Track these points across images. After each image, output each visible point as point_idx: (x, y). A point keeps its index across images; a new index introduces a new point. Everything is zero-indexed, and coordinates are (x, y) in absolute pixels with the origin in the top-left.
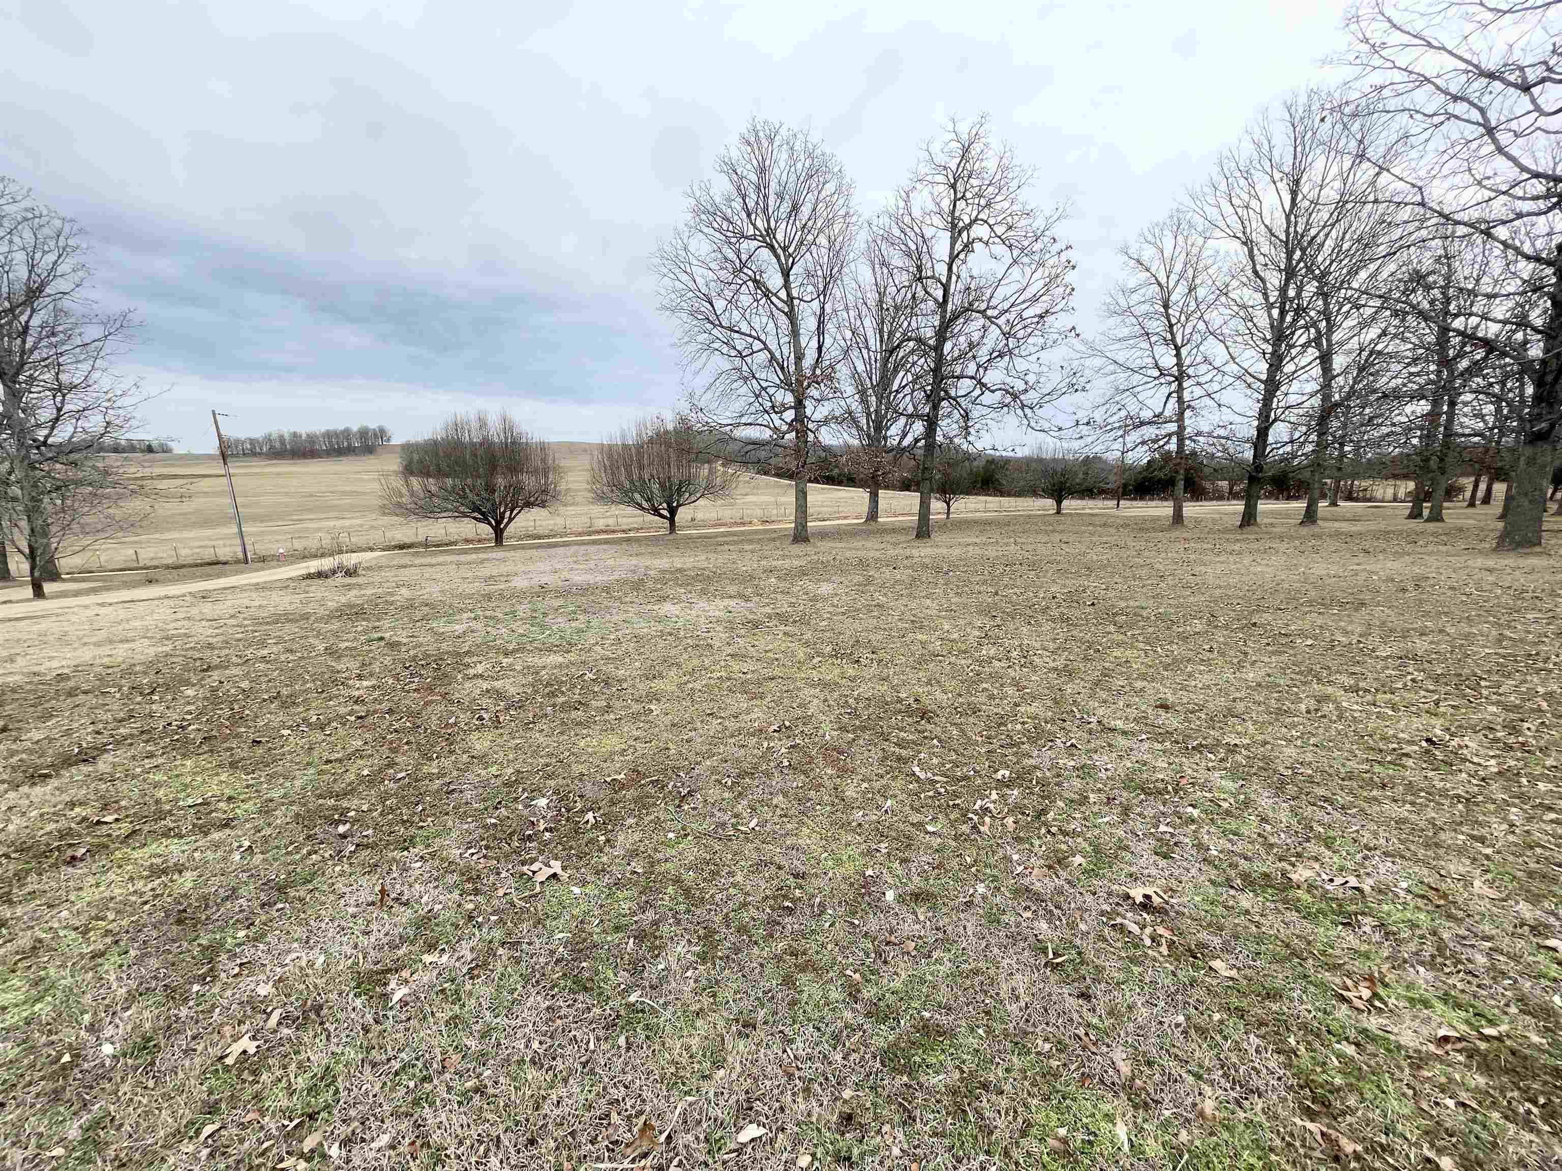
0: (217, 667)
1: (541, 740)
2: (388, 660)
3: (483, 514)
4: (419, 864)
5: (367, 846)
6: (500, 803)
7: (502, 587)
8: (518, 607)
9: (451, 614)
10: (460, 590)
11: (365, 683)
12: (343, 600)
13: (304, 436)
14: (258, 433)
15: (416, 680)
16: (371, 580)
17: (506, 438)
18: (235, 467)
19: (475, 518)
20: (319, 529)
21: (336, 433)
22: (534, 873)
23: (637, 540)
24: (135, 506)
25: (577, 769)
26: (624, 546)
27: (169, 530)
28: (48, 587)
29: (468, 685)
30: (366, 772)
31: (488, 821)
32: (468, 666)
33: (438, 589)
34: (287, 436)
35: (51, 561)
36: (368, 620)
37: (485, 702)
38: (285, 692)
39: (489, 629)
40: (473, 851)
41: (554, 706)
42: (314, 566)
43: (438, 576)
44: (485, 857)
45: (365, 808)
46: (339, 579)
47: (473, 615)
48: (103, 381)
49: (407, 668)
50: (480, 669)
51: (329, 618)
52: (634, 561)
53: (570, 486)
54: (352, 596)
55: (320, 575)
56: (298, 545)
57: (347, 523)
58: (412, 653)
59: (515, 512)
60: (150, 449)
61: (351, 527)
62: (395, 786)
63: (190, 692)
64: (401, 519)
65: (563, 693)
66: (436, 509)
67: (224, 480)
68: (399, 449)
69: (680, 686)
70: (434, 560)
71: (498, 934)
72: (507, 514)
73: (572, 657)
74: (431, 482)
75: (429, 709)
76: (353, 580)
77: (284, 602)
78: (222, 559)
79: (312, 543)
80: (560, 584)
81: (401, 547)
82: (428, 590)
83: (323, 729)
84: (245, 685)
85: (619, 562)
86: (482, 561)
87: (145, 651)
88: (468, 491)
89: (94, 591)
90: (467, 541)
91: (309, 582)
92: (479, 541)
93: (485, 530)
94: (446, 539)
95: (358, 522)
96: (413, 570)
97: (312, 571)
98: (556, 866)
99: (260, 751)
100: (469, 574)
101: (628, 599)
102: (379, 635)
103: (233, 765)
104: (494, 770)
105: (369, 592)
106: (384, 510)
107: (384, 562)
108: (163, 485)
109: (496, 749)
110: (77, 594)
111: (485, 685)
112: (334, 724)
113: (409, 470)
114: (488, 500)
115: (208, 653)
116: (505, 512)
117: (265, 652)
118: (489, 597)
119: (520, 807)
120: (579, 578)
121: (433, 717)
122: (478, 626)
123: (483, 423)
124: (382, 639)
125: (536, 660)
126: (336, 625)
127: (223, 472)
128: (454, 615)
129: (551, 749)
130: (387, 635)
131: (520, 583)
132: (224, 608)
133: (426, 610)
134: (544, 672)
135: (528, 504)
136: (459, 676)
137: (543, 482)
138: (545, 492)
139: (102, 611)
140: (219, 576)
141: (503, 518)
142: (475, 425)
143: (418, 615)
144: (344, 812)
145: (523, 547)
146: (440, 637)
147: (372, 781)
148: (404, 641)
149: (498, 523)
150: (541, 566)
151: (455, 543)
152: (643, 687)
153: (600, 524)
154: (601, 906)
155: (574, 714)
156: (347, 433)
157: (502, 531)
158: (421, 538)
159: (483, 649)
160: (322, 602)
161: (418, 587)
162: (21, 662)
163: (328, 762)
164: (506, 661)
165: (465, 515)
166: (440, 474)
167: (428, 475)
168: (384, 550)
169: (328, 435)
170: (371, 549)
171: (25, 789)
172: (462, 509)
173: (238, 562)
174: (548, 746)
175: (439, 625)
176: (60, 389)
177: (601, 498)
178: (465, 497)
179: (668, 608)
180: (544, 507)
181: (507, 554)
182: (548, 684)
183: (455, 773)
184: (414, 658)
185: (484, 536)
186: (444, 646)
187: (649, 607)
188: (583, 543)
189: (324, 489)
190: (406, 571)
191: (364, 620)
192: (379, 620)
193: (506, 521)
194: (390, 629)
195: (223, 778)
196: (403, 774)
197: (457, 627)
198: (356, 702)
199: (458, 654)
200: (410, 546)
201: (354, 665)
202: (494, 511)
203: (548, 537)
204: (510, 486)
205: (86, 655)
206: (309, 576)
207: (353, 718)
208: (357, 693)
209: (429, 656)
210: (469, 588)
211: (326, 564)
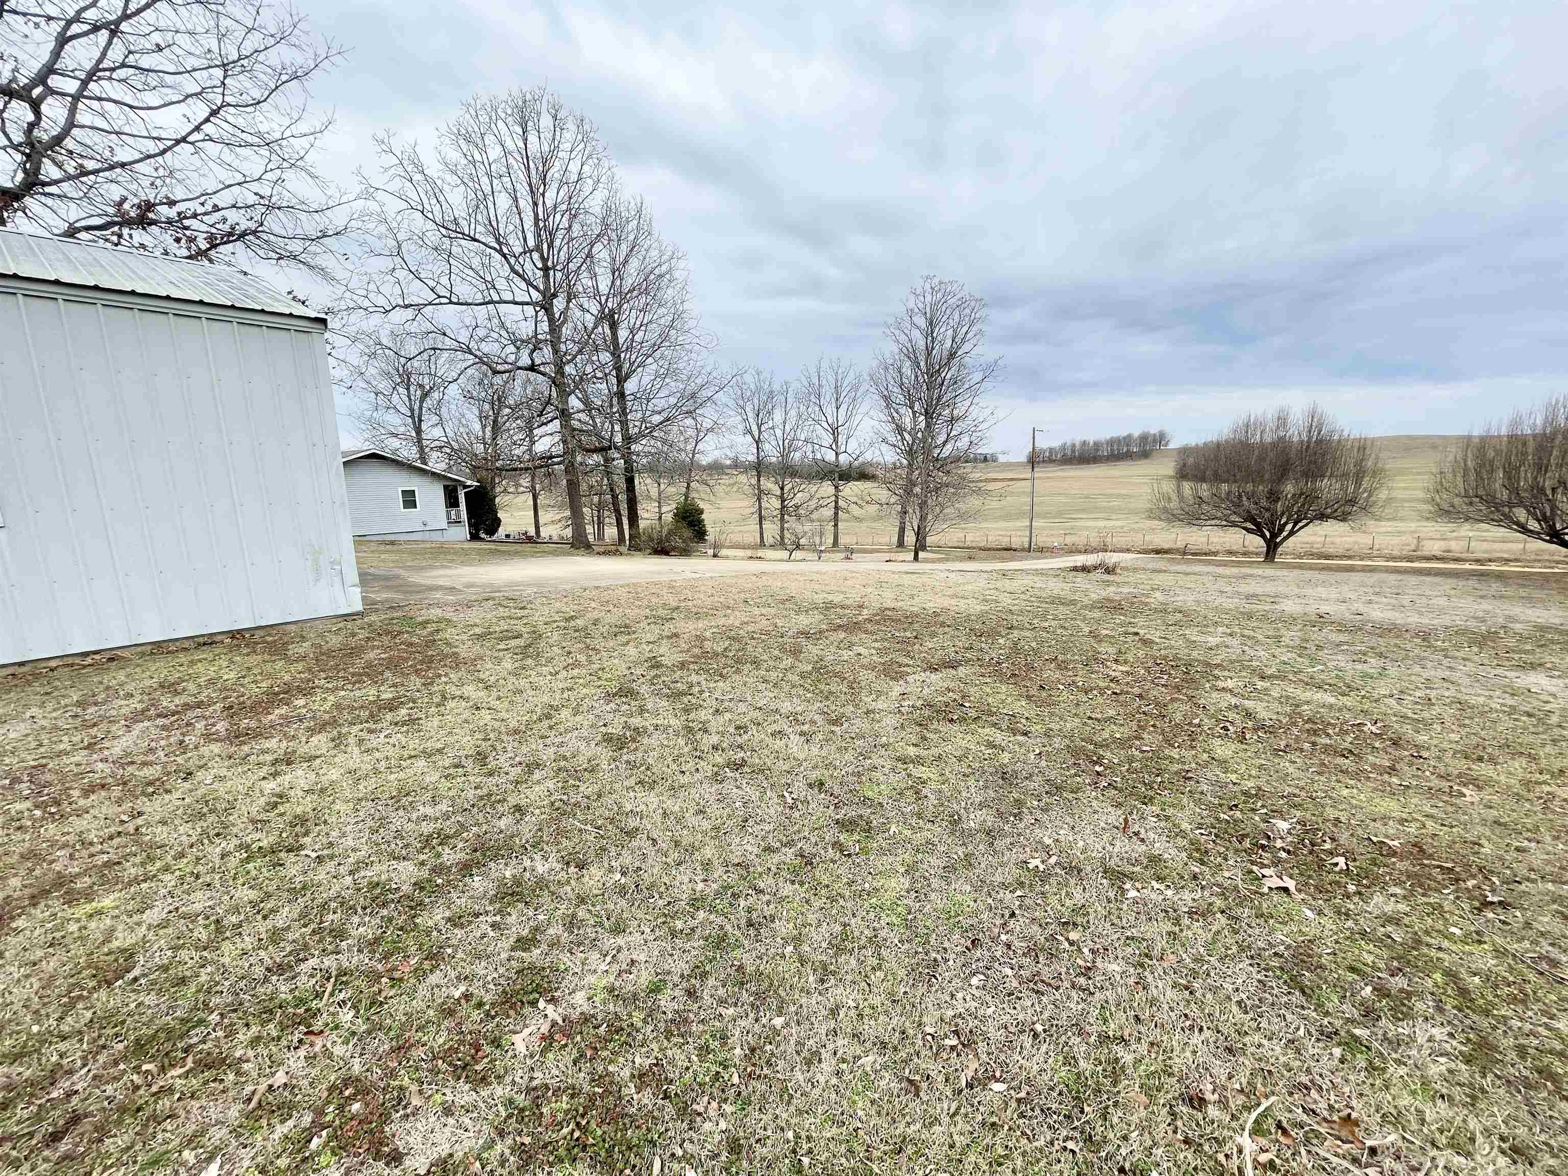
0: (1017, 628)
1: (1291, 770)
2: (1141, 654)
3: (1258, 525)
4: (1155, 819)
5: (1115, 788)
6: (1236, 806)
7: (1267, 608)
8: (1283, 632)
9: (1204, 626)
10: (1216, 603)
11: (1121, 668)
12: (1104, 594)
13: (1092, 444)
14: (1056, 444)
15: (1166, 677)
16: (1127, 580)
17: (1310, 438)
18: (1040, 472)
19: (1245, 529)
20: (1087, 528)
21: (1119, 441)
22: (1264, 876)
23: (1500, 577)
24: (974, 502)
25: (1331, 813)
26: (1472, 583)
27: (986, 520)
28: (921, 555)
29: (1215, 695)
30: (1118, 736)
31: (1222, 816)
32: (1217, 678)
33: (1192, 598)
34: (1077, 444)
35: (925, 538)
36: (1125, 615)
37: (1231, 715)
38: (1060, 658)
39: (1246, 648)
40: (1203, 831)
41: (1314, 744)
42: (1080, 560)
43: (1192, 585)
44: (1214, 841)
45: (1116, 761)
46: (1098, 575)
47: (1228, 631)
48: (974, 412)
49: (1158, 665)
50: (1230, 684)
51: (1092, 607)
52: (1486, 605)
53: (1394, 494)
54: (1110, 591)
55: (1084, 569)
56: (1069, 540)
57: (1111, 523)
58: (1163, 652)
59: (1301, 524)
60: (985, 460)
61: (1113, 527)
62: (1141, 755)
63: (1001, 641)
64: (1163, 524)
65: (1328, 735)
66: (1202, 517)
67: (1029, 483)
68: (1175, 453)
69: (1527, 784)
70: (1189, 569)
71: (1219, 903)
72: (1289, 527)
73: (1347, 701)
74: (1204, 490)
75: (1176, 705)
76: (1111, 578)
77: (1056, 587)
78: (1014, 546)
79: (1079, 540)
80: (1348, 616)
81: (1157, 552)
82: (1181, 598)
83: (1086, 693)
84: (1034, 644)
85: (1462, 603)
86: (1244, 577)
87: (977, 608)
88: (1244, 499)
89: (940, 560)
90: (1231, 553)
91: (1074, 573)
92: (1245, 554)
93: (1256, 542)
94: (1205, 548)
95: (1119, 523)
96: (1171, 577)
97: (1079, 564)
98: (1291, 884)
99: (1044, 694)
100: (1229, 589)
101: (1460, 654)
102: (1135, 630)
103: (1029, 697)
104: (1233, 777)
105: (1125, 590)
106: (1151, 515)
107: (1140, 564)
108: (991, 486)
109: (1239, 760)
110: (933, 561)
111: (1234, 701)
112: (1095, 692)
113: (1183, 474)
114: (1267, 510)
115: (1010, 617)
116: (1286, 523)
117: (1046, 624)
118: (1250, 616)
119: (1257, 818)
120: (1379, 613)
121: (1178, 714)
122: (1234, 642)
123: (1282, 421)
124: (1137, 634)
125: (1298, 692)
126: (1097, 614)
127: (1029, 475)
128: (1206, 626)
129: (1302, 783)
130: (1142, 632)
131: (1290, 607)
132: (1016, 585)
133: (1179, 616)
134: (1306, 707)
135: (1322, 517)
136: (1207, 685)
137: (1351, 489)
138: (1352, 502)
139: (950, 575)
140: (1012, 559)
141: (1281, 530)
142: (1271, 425)
143: (1171, 619)
144: (1101, 757)
145: (1300, 567)
146: (1192, 644)
147: (1124, 743)
148: (1157, 640)
149: (1274, 535)
150: (1322, 591)
151: (1215, 554)
152: (1458, 765)
153: (1435, 548)
154: (1337, 942)
155: (1340, 761)
156: (1128, 439)
157: (1277, 546)
158: (1180, 545)
159: (1239, 664)
160: (1086, 592)
161: (1172, 593)
162: (917, 600)
163: (1090, 718)
164: (1260, 684)
165: (1234, 525)
166: (1217, 478)
167: (1203, 479)
168: (1140, 553)
169: (1111, 442)
170: (1128, 551)
171: (928, 673)
172: (1234, 518)
173: (1023, 550)
174: (1299, 779)
175: (1192, 634)
176: (953, 420)
177: (1446, 513)
178: (1238, 505)
179: (1537, 680)
180: (1344, 520)
181: (1279, 573)
182: (1310, 721)
183: (1193, 765)
184: (1165, 658)
185: (1251, 549)
186: (1195, 654)
187: (1499, 671)
188: (1396, 571)
189: (1097, 492)
190: (1161, 576)
191: (1121, 614)
192: (1134, 617)
193: (1285, 534)
194: (1142, 626)
195: (1023, 703)
196: (1148, 748)
197: (1210, 639)
198: (1111, 681)
199: (1208, 664)
200: (1166, 552)
201: (1112, 650)
202: (1273, 524)
203: (1341, 557)
204: (1302, 494)
205: (946, 602)
206: (1075, 569)
207: (1109, 692)
208: (1113, 674)
209: (1180, 659)
210: (1229, 604)
211: (1090, 559)
